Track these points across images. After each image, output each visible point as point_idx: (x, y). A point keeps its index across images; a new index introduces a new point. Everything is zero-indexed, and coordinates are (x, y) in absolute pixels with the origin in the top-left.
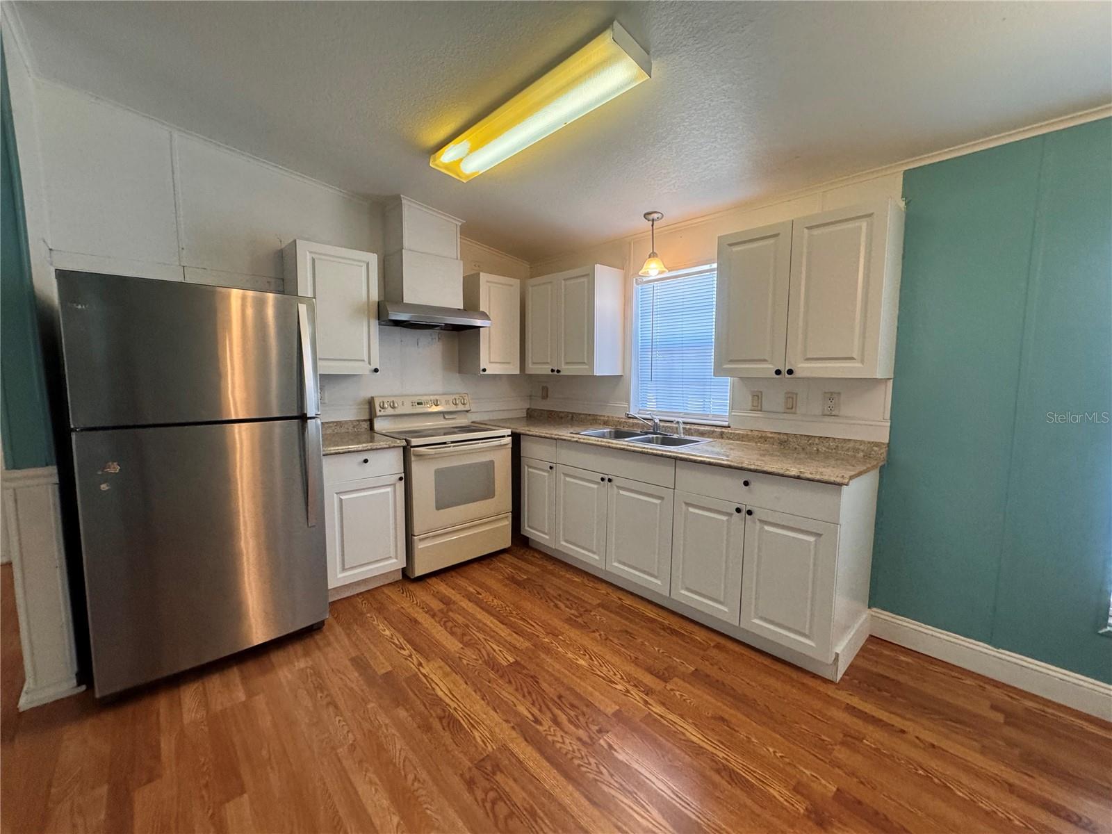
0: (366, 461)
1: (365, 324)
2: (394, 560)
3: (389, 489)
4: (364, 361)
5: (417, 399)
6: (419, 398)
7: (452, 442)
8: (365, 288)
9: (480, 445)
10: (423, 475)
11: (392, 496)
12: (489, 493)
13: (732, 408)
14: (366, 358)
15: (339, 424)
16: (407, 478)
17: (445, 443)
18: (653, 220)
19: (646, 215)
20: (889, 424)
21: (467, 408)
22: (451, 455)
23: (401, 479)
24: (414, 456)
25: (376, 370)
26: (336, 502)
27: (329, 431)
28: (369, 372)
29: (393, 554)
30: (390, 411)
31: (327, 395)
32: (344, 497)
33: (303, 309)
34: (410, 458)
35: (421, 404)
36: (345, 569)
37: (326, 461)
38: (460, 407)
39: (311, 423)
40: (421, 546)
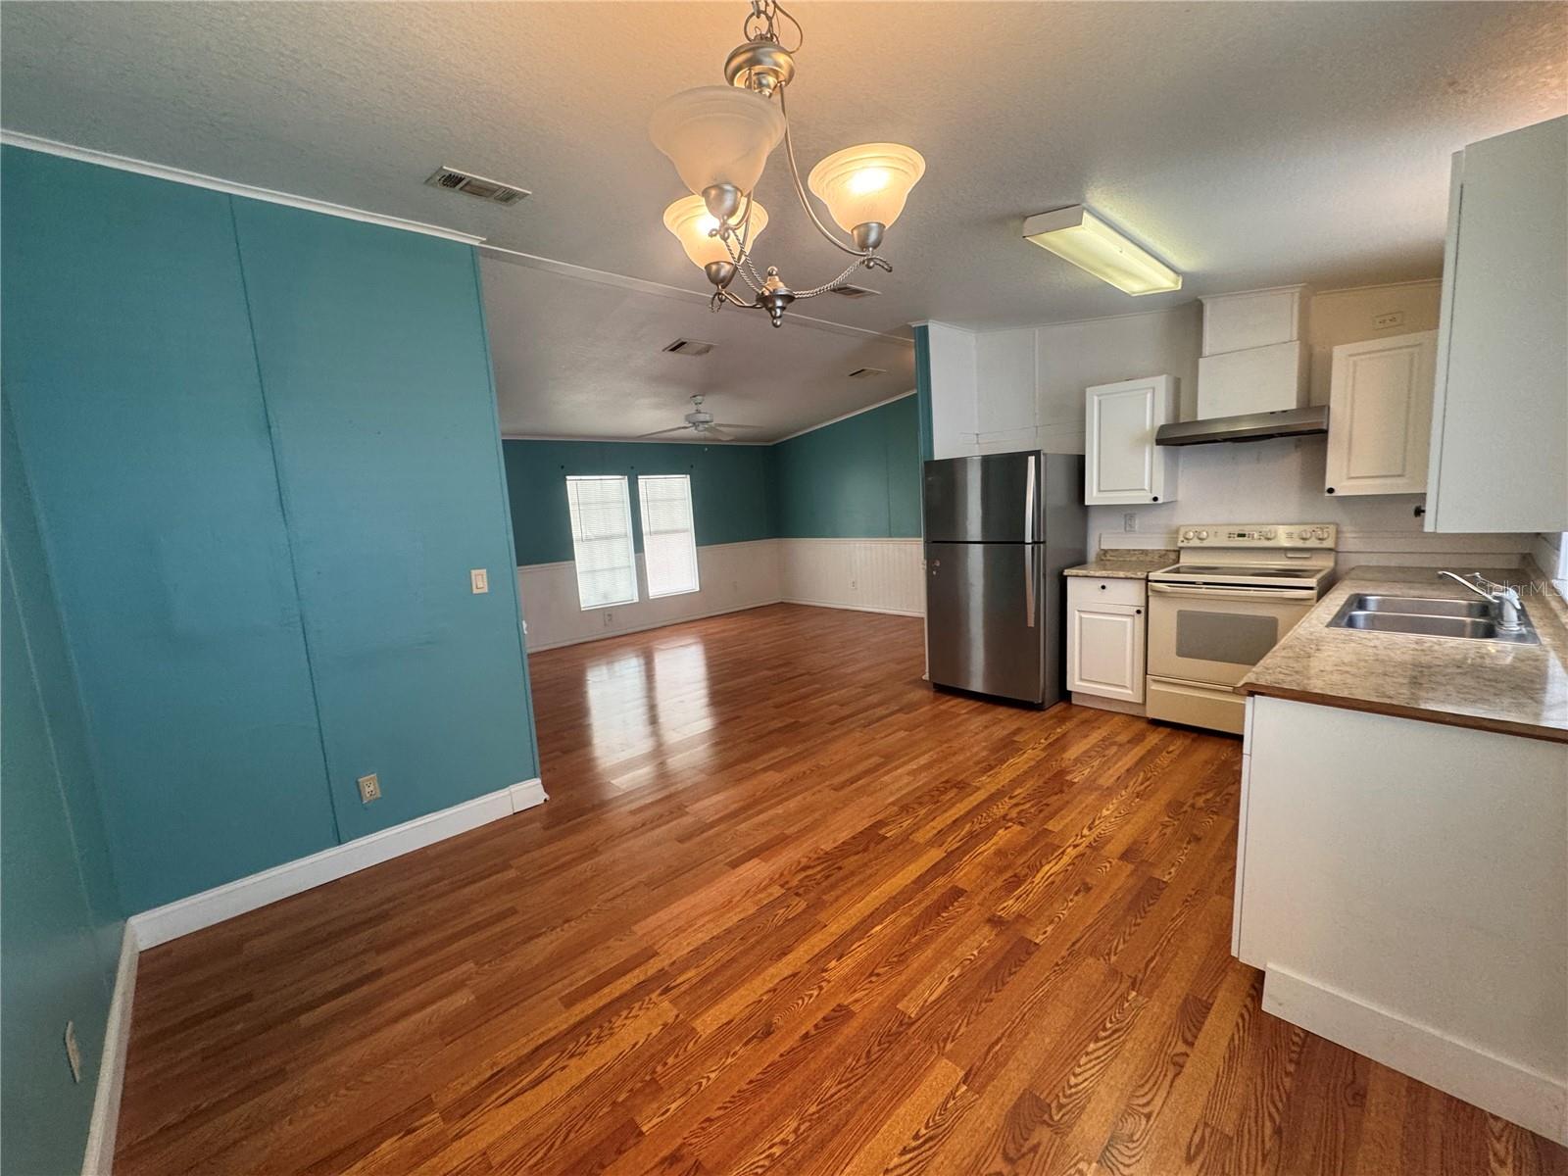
0: (1103, 587)
1: (1147, 451)
2: (1130, 692)
3: (1128, 620)
4: (1144, 490)
5: (1237, 530)
6: (1241, 528)
7: (1205, 584)
8: (1149, 418)
9: (1252, 592)
10: (1165, 614)
11: (1132, 627)
14: (1148, 487)
15: (1144, 552)
16: (1145, 612)
17: (1194, 583)
21: (1326, 544)
22: (1204, 598)
23: (1139, 612)
24: (1153, 591)
25: (1155, 499)
26: (1077, 618)
27: (1134, 559)
28: (1149, 501)
29: (1128, 684)
30: (1196, 543)
31: (1137, 523)
32: (1084, 615)
33: (1032, 460)
34: (1150, 593)
35: (1244, 535)
36: (1081, 680)
37: (1070, 581)
38: (1312, 543)
39: (1028, 548)
40: (1153, 687)
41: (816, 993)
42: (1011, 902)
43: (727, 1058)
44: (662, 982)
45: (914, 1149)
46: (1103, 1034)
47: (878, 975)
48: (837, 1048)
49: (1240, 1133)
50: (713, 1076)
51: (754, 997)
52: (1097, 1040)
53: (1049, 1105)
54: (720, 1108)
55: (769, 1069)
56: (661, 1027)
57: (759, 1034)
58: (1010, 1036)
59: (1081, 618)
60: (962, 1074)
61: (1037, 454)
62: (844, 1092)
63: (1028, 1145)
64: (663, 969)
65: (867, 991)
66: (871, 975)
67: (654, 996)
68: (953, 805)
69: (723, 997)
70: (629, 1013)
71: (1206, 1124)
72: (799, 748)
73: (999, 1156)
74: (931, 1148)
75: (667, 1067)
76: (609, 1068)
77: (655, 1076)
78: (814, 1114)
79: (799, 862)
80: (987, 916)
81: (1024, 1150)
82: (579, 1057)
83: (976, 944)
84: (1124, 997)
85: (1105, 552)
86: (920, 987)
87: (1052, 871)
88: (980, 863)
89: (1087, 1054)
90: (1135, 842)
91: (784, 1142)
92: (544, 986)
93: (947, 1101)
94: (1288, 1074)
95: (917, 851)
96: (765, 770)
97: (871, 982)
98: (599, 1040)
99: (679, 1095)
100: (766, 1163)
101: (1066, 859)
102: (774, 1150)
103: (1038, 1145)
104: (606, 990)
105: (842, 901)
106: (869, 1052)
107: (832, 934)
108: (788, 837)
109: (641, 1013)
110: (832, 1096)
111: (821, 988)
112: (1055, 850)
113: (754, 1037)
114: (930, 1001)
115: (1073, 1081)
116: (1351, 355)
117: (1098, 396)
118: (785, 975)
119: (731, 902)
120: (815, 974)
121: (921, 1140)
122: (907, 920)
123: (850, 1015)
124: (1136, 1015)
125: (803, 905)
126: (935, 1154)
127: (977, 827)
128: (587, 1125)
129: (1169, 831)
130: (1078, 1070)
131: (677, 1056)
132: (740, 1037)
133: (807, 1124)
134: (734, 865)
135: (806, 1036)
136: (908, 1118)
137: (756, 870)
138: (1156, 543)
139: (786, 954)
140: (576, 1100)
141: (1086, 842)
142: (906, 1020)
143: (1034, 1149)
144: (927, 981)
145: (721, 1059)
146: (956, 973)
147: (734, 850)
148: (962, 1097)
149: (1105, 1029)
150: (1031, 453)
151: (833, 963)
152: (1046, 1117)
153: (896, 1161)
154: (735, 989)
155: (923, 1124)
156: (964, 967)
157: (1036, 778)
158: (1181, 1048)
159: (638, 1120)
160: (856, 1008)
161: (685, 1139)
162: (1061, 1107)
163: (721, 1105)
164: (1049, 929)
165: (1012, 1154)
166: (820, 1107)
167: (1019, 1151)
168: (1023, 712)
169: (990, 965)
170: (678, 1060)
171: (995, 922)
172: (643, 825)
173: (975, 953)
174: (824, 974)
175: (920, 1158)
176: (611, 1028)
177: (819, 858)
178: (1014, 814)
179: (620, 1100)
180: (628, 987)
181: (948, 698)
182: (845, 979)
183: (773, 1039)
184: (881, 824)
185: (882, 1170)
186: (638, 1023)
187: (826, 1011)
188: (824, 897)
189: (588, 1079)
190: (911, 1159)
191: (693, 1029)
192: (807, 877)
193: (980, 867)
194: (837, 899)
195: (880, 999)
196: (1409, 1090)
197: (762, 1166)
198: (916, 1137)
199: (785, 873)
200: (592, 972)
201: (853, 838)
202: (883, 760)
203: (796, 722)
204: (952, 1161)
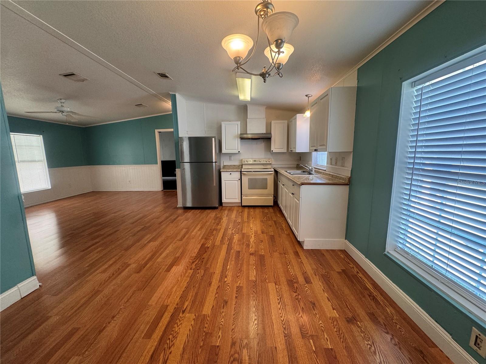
0: (231, 174)
1: (237, 139)
2: (238, 200)
3: (237, 182)
4: (236, 149)
6: (255, 159)
7: (253, 171)
8: (237, 131)
9: (263, 173)
10: (245, 179)
12: (265, 187)
13: (327, 164)
14: (237, 149)
15: (234, 166)
16: (241, 179)
17: (251, 171)
18: (308, 97)
19: (306, 96)
20: (351, 169)
21: (270, 163)
22: (253, 175)
23: (239, 179)
24: (243, 174)
25: (239, 152)
26: (224, 182)
27: (232, 167)
28: (238, 152)
29: (237, 198)
30: (246, 163)
31: (232, 158)
32: (226, 182)
33: (213, 139)
34: (242, 174)
35: (255, 161)
36: (226, 199)
37: (222, 173)
38: (268, 163)
39: (214, 164)
40: (244, 198)
41: (229, 288)
42: (251, 249)
43: (222, 314)
44: (179, 310)
45: (280, 302)
46: (288, 264)
47: (239, 276)
48: (246, 295)
49: (317, 268)
50: (223, 320)
51: (213, 298)
52: (289, 265)
53: (292, 280)
54: (233, 325)
55: (235, 309)
56: (193, 321)
57: (224, 304)
58: (275, 273)
59: (225, 182)
60: (274, 284)
61: (215, 137)
62: (257, 302)
63: (295, 288)
64: (175, 308)
65: (240, 280)
66: (237, 277)
67: (181, 315)
68: (218, 234)
69: (205, 302)
70: (177, 324)
71: (313, 269)
72: (154, 234)
73: (293, 293)
74: (282, 300)
75: (207, 328)
76: (188, 341)
77: (206, 332)
78: (255, 310)
79: (190, 262)
80: (249, 254)
81: (296, 289)
82: (173, 347)
83: (253, 260)
84: (285, 257)
85: (225, 166)
86: (250, 274)
87: (253, 241)
88: (237, 244)
89: (289, 269)
90: (262, 230)
91: (255, 320)
92: (129, 340)
93: (277, 290)
94: (315, 256)
95: (220, 247)
96: (149, 242)
97: (239, 278)
98: (175, 337)
99: (219, 331)
100: (256, 326)
101: (253, 237)
102: (255, 323)
103: (297, 287)
104: (160, 324)
105: (213, 266)
106: (253, 291)
107: (218, 273)
108: (178, 257)
109: (182, 322)
110: (255, 304)
111: (229, 286)
112: (249, 237)
113: (224, 306)
114: (255, 275)
115: (291, 274)
116: (275, 123)
117: (225, 124)
118: (216, 288)
119: (178, 280)
120: (224, 284)
121: (280, 300)
122: (233, 262)
123: (241, 287)
124: (290, 259)
125: (203, 271)
126: (284, 300)
127: (228, 237)
128: (199, 358)
129: (265, 226)
130: (290, 272)
131: (207, 323)
132: (220, 308)
133: (256, 313)
134: (168, 270)
135: (236, 297)
136: (273, 297)
137: (178, 270)
138: (237, 163)
139: (211, 284)
140: (186, 356)
141: (253, 232)
142: (254, 281)
143: (297, 288)
144: (250, 272)
145: (220, 315)
146: (254, 267)
147: (163, 267)
148: (278, 288)
149: (288, 263)
150: (213, 137)
151: (226, 279)
152: (294, 282)
153: (279, 306)
154: (206, 298)
155: (277, 297)
156: (255, 266)
157: (231, 223)
158: (300, 260)
159: (213, 344)
160: (241, 285)
161: (232, 337)
162: (294, 279)
163: (232, 324)
164: (263, 251)
165: (295, 291)
166: (255, 308)
167: (295, 290)
168: (213, 210)
169: (259, 262)
170: (208, 324)
171: (252, 254)
172: (113, 274)
173: (254, 261)
174: (226, 283)
175: (282, 302)
176: (175, 332)
177: (195, 259)
178: (234, 232)
179: (202, 344)
180: (168, 319)
181: (190, 210)
182: (232, 281)
183: (229, 303)
184: (203, 245)
185: (279, 310)
186: (184, 325)
187: (235, 290)
188: (207, 266)
189: (184, 349)
190: (281, 304)
191: (204, 314)
192: (196, 264)
193: (238, 245)
194: (211, 265)
195: (244, 280)
196: (327, 251)
197: (256, 328)
198: (278, 300)
199: (188, 266)
200: (147, 324)
201: (199, 250)
202: (187, 229)
203: (145, 226)
204: (288, 299)
